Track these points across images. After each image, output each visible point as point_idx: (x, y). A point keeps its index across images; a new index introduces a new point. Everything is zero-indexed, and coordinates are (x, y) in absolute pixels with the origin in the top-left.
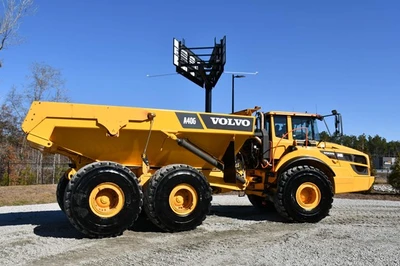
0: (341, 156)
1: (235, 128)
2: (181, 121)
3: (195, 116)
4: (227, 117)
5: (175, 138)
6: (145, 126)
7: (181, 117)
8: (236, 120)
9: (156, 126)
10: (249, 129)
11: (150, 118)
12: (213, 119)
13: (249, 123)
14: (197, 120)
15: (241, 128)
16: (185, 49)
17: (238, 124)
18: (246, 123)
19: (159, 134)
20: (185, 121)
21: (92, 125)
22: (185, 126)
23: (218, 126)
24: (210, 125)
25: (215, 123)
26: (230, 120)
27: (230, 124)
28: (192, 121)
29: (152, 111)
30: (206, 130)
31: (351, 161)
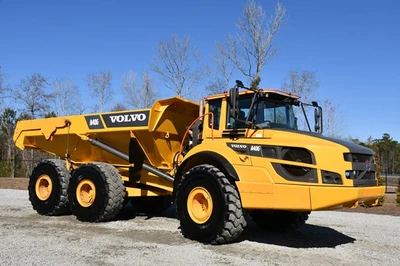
1: (131, 124)
2: (88, 123)
4: (123, 114)
5: (85, 138)
6: (65, 131)
8: (132, 116)
9: (72, 130)
10: (145, 123)
11: (68, 124)
12: (112, 118)
13: (144, 117)
14: (100, 121)
15: (137, 123)
17: (134, 120)
18: (141, 117)
19: (74, 136)
20: (91, 123)
21: (39, 133)
22: (91, 127)
23: (117, 124)
24: (110, 124)
25: (113, 121)
26: (127, 116)
27: (126, 120)
28: (95, 122)
29: (68, 118)
30: (106, 129)
31: (276, 157)
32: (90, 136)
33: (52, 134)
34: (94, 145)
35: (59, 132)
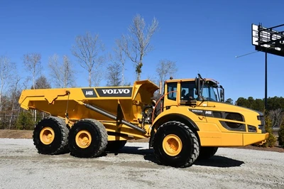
0: (210, 113)
1: (119, 95)
2: (85, 93)
3: (92, 90)
4: (113, 89)
5: (81, 103)
6: (66, 98)
7: (84, 91)
8: (119, 90)
9: (71, 97)
10: (130, 95)
11: (68, 93)
12: (104, 91)
13: (129, 91)
14: (94, 92)
15: (123, 95)
16: (264, 30)
17: (121, 93)
18: (126, 91)
19: (73, 102)
20: (87, 93)
21: (43, 99)
22: (86, 96)
23: (107, 95)
25: (105, 93)
26: (115, 90)
27: (115, 92)
28: (90, 93)
29: (68, 89)
30: (99, 98)
31: (221, 117)
32: (85, 101)
33: (54, 100)
34: (88, 108)
35: (59, 98)
